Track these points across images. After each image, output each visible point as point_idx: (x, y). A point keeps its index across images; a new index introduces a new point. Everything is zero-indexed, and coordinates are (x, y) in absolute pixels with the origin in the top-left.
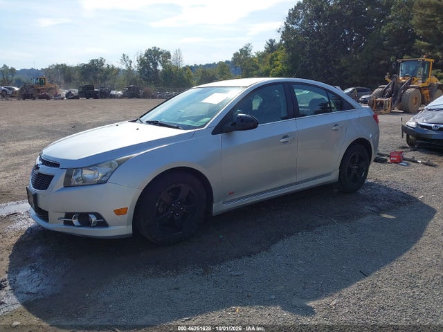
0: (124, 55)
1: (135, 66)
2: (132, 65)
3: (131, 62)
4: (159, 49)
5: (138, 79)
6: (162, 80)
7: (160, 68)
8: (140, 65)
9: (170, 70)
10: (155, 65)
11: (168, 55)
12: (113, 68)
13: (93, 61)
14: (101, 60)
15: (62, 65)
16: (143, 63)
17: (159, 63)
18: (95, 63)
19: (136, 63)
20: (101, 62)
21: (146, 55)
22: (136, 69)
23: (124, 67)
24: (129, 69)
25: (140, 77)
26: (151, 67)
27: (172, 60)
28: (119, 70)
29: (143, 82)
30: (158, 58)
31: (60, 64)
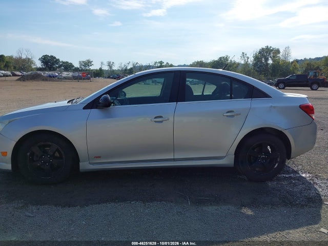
0: (243, 53)
1: (251, 60)
2: (249, 60)
3: (248, 58)
4: (271, 47)
5: (252, 71)
6: (271, 71)
7: (270, 62)
8: (255, 60)
9: (279, 63)
10: (267, 60)
11: (278, 51)
12: (235, 63)
13: (220, 58)
14: (226, 57)
15: (200, 61)
16: (257, 58)
17: (270, 58)
18: (223, 59)
19: (253, 59)
20: (226, 59)
21: (260, 52)
22: (251, 63)
23: (243, 62)
24: (247, 63)
25: (254, 69)
26: (263, 61)
27: (281, 55)
28: (239, 64)
29: (256, 73)
30: (270, 54)
31: (199, 61)
